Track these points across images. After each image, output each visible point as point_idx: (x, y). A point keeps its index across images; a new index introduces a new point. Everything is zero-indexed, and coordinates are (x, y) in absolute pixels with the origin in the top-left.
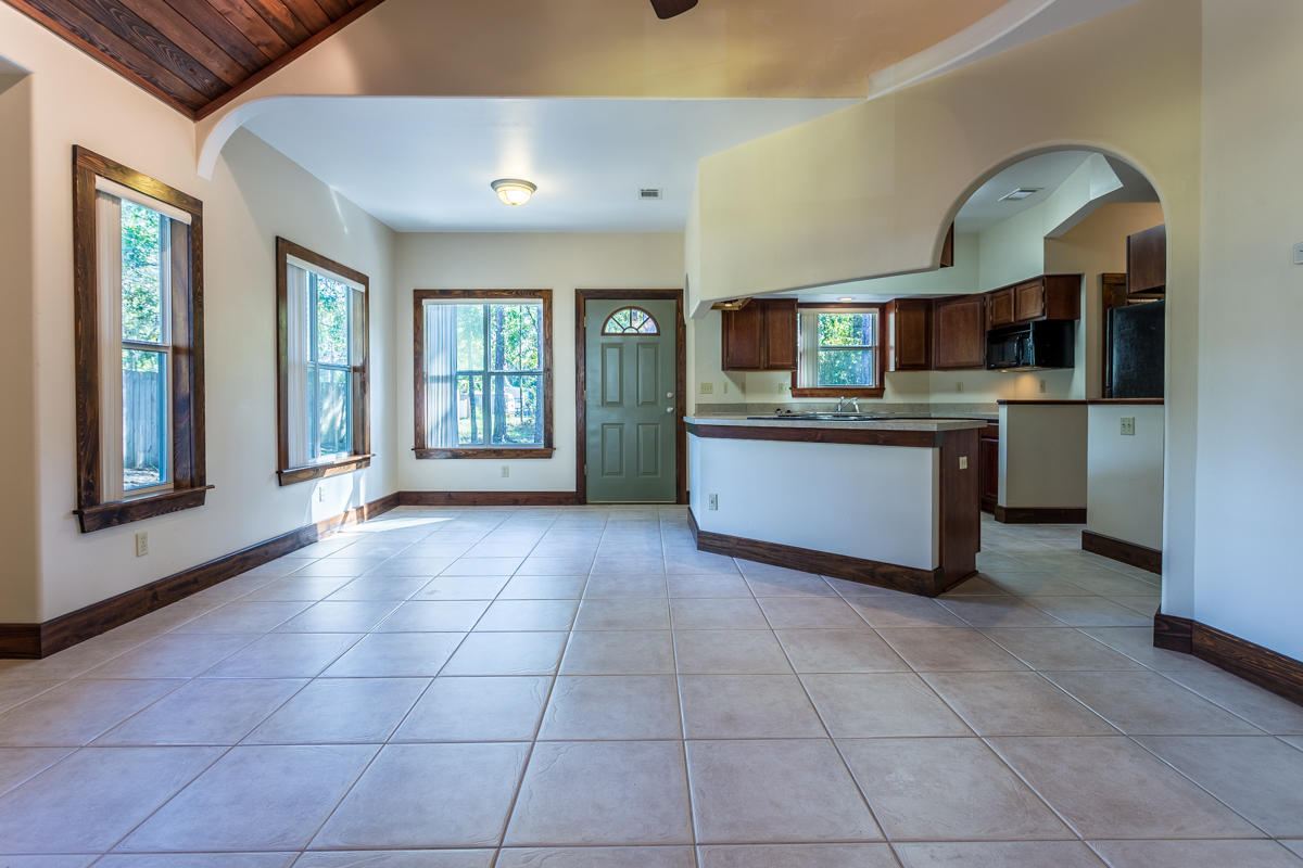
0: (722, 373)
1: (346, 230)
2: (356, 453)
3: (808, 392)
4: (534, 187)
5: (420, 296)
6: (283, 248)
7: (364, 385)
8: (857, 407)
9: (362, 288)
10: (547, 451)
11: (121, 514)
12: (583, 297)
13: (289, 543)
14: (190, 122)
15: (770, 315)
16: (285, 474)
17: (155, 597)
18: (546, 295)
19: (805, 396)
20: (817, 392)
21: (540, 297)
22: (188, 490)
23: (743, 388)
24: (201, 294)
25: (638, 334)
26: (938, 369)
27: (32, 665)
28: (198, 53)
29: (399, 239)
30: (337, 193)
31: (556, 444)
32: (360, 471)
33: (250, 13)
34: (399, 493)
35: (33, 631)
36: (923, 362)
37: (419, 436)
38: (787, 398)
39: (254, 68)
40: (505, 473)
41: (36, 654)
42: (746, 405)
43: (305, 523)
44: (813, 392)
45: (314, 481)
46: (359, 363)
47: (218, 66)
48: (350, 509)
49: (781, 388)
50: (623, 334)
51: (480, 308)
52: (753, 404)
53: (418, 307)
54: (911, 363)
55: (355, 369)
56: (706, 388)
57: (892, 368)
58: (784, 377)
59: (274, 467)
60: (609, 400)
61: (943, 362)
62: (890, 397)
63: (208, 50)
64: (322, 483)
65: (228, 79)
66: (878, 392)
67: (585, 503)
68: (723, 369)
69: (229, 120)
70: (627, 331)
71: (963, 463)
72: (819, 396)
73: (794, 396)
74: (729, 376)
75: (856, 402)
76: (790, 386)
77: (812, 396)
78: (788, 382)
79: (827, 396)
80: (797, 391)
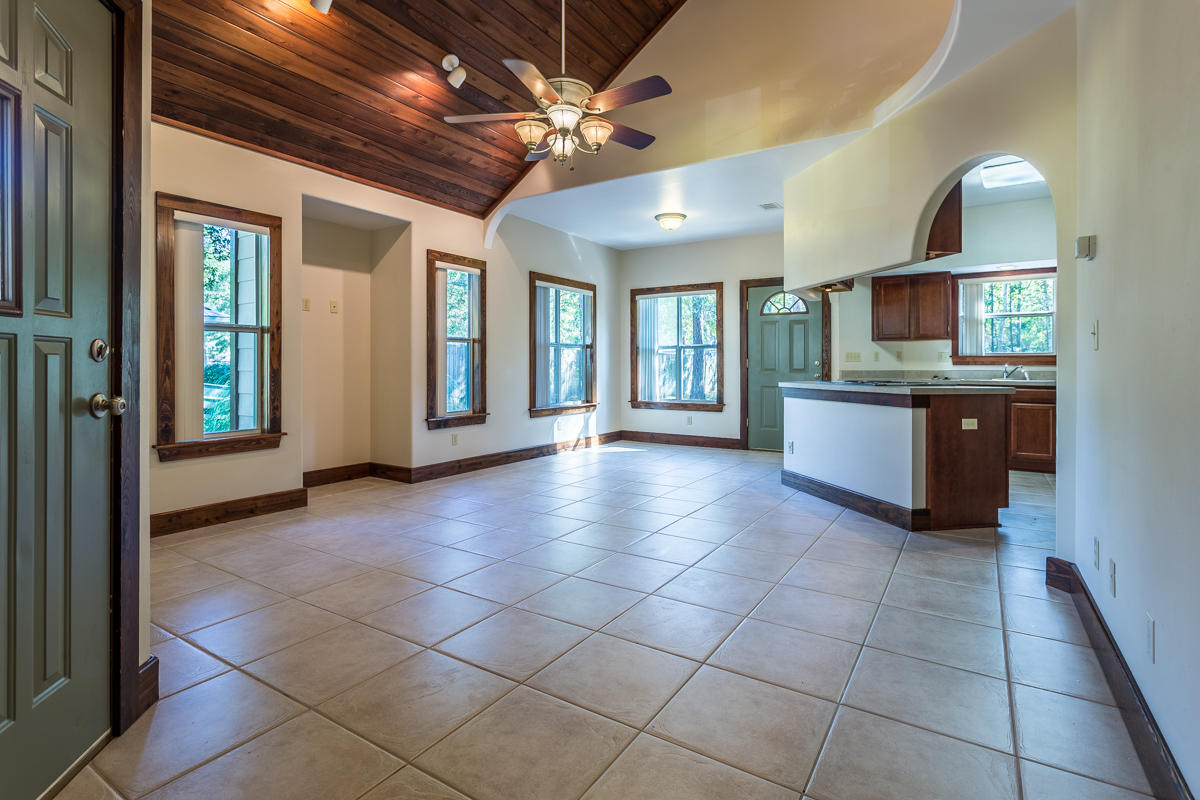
0: (874, 344)
1: (580, 257)
2: (587, 402)
3: (968, 359)
4: (685, 216)
5: (635, 293)
6: (534, 277)
7: (593, 357)
8: (1026, 375)
9: (591, 293)
10: (719, 406)
11: (444, 424)
12: (746, 286)
13: (536, 452)
14: (481, 221)
15: (921, 289)
16: (534, 412)
17: (460, 467)
18: (718, 287)
19: (968, 364)
20: (982, 359)
21: (714, 288)
22: (478, 415)
23: (899, 356)
24: (485, 311)
25: (791, 313)
27: (408, 485)
28: (478, 190)
29: (620, 257)
30: (574, 237)
31: (726, 401)
32: (589, 414)
33: (498, 164)
34: (621, 432)
35: (409, 471)
37: (634, 392)
38: (947, 366)
39: (506, 187)
40: (690, 421)
41: (410, 482)
42: (903, 372)
43: (549, 442)
44: (977, 360)
45: (555, 417)
46: (588, 341)
47: (489, 192)
48: (582, 437)
49: (940, 357)
50: (778, 314)
51: (675, 298)
52: (909, 372)
53: (633, 302)
55: (588, 346)
56: (851, 357)
58: (945, 346)
59: (527, 406)
60: (795, 367)
63: (482, 187)
64: (560, 419)
65: (494, 196)
67: (748, 449)
68: (873, 340)
69: (497, 217)
70: (781, 312)
71: (969, 424)
72: (983, 364)
73: (955, 363)
74: (880, 345)
75: (1025, 370)
76: (950, 354)
77: (976, 363)
78: (949, 351)
79: (992, 363)
80: (958, 359)
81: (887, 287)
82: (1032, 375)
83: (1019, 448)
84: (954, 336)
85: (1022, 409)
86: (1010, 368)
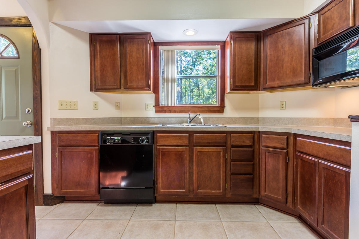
0: (92, 94)
3: (165, 109)
8: (202, 121)
19: (165, 112)
20: (174, 109)
23: (118, 107)
26: (265, 89)
36: (253, 84)
38: (151, 113)
42: (121, 119)
44: (171, 109)
49: (147, 107)
52: (125, 119)
54: (243, 84)
56: (69, 105)
57: (228, 90)
61: (270, 84)
62: (229, 112)
66: (221, 109)
68: (91, 90)
72: (175, 112)
73: (157, 112)
74: (98, 95)
75: (201, 117)
76: (154, 104)
77: (170, 112)
78: (152, 102)
79: (181, 112)
80: (159, 108)
81: (101, 42)
82: (206, 120)
83: (199, 187)
84: (156, 91)
85: (200, 152)
86: (192, 115)
